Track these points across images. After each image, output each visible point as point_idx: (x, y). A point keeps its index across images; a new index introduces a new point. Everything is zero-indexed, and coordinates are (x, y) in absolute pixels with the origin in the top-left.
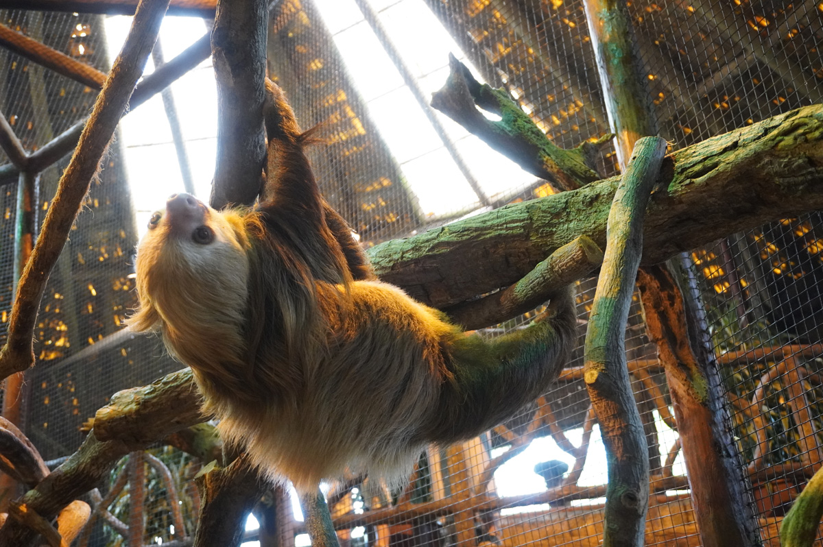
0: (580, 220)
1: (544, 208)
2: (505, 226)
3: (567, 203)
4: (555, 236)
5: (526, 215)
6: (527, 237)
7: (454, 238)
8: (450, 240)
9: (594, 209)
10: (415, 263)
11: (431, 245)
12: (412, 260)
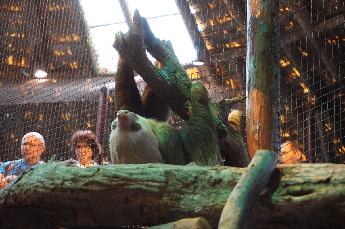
0: (203, 195)
1: (178, 177)
2: (146, 182)
3: (196, 178)
4: (182, 202)
5: (163, 178)
6: (161, 196)
7: (105, 180)
8: (102, 181)
9: (215, 190)
10: (71, 191)
11: (87, 181)
12: (69, 188)
